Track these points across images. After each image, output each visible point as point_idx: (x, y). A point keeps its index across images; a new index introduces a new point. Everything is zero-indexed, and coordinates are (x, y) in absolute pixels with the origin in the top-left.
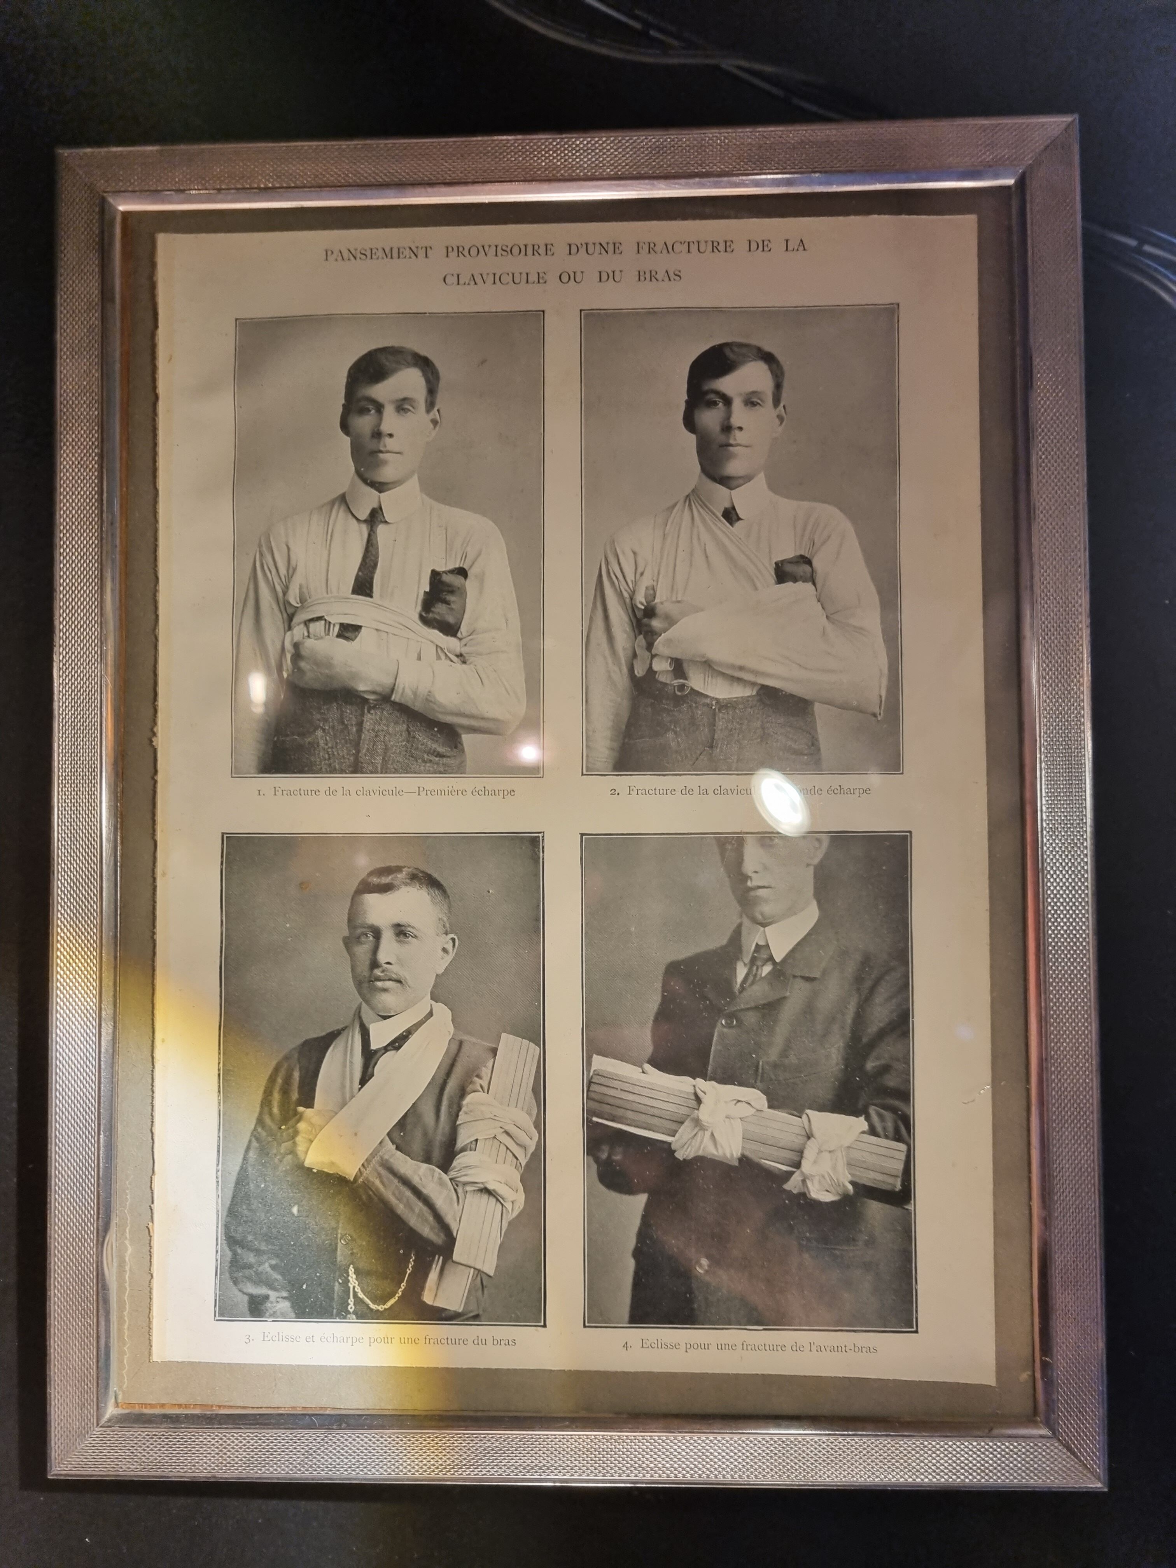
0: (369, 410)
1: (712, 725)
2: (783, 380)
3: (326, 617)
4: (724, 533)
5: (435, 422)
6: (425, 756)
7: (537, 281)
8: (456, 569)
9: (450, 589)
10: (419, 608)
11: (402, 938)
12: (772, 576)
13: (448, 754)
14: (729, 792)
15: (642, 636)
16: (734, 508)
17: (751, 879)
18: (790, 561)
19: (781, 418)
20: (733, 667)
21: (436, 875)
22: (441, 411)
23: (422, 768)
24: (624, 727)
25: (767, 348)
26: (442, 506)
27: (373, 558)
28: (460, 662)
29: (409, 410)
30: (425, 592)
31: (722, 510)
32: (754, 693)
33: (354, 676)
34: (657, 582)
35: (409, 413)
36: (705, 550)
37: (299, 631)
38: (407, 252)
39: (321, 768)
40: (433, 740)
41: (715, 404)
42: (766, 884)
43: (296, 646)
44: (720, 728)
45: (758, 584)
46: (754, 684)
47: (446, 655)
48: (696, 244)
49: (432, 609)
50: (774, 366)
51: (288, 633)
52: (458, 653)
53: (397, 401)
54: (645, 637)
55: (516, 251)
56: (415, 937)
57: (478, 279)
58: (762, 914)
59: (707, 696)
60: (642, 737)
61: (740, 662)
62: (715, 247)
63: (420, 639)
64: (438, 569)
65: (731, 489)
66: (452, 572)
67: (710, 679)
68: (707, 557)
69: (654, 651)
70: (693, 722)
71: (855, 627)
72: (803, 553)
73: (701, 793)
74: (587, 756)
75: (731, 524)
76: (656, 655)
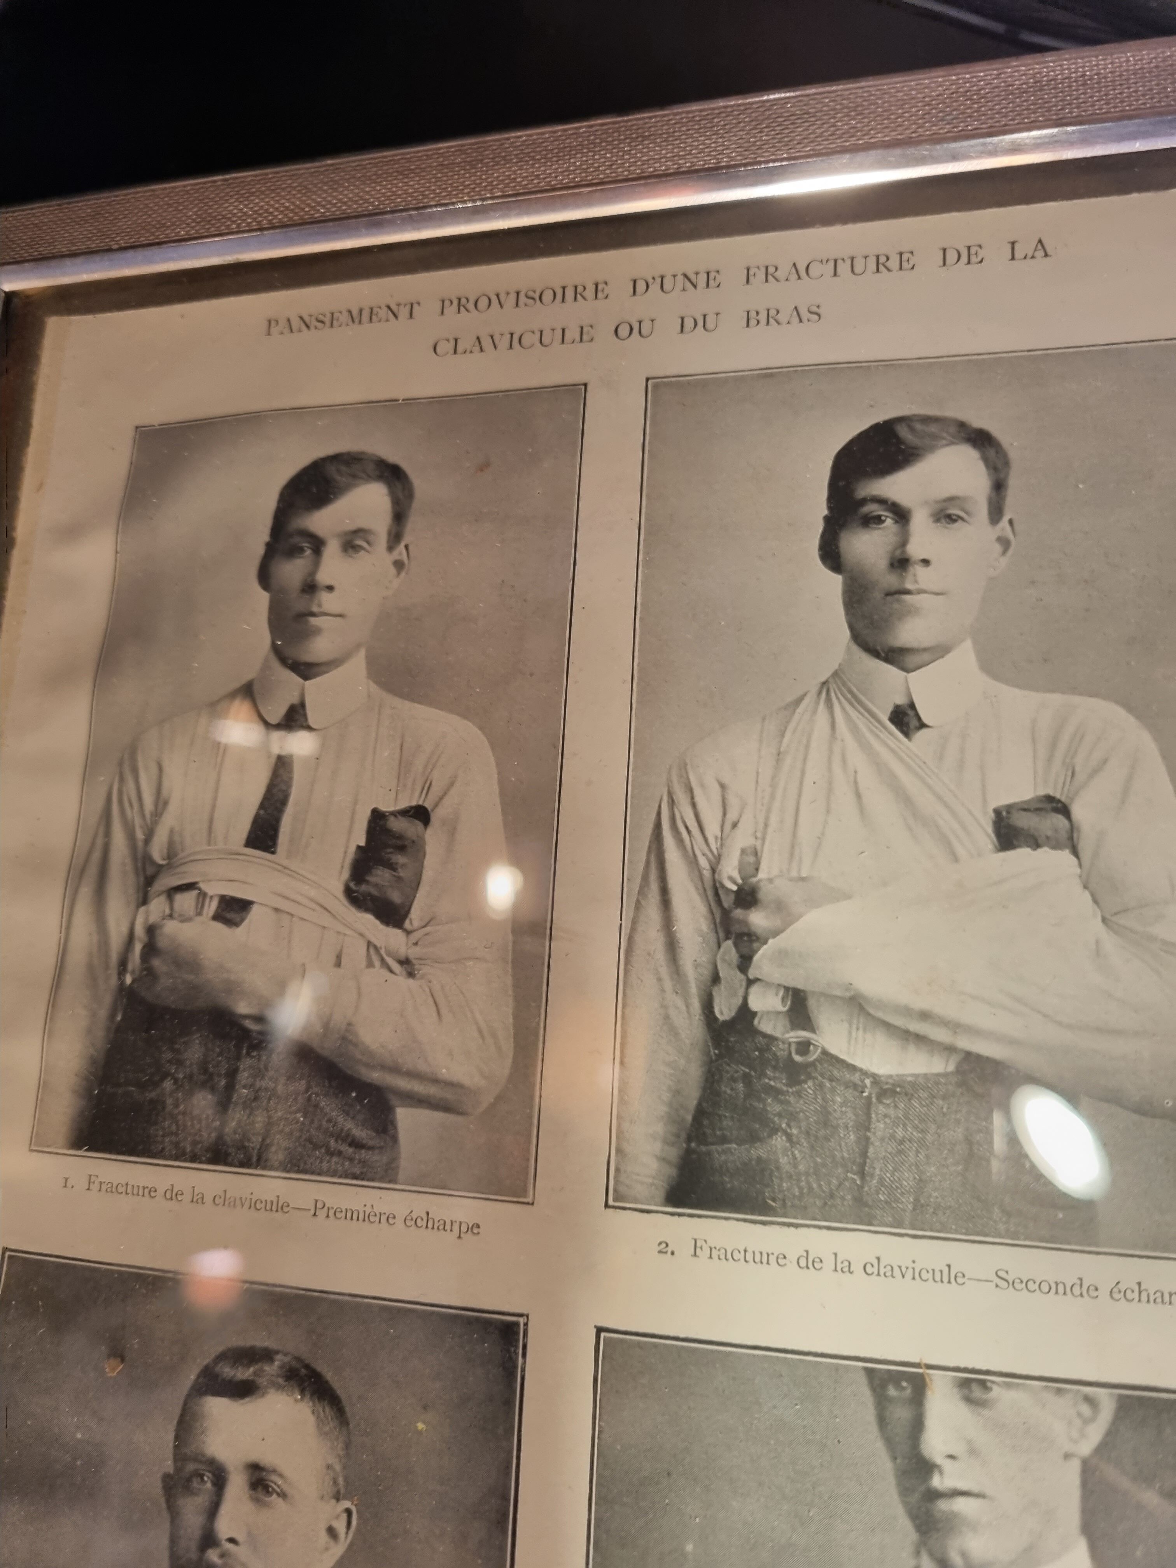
0: (301, 550)
1: (864, 1126)
2: (1007, 474)
3: (201, 885)
4: (893, 751)
5: (399, 565)
6: (332, 1143)
7: (578, 339)
8: (412, 808)
9: (399, 843)
10: (346, 875)
11: (260, 1494)
12: (988, 836)
13: (371, 1143)
14: (897, 1272)
15: (729, 943)
16: (912, 706)
17: (941, 1472)
18: (1025, 808)
19: (1005, 543)
20: (907, 1011)
21: (329, 1375)
22: (411, 548)
23: (325, 1165)
24: (689, 1118)
25: (977, 422)
26: (397, 702)
27: (284, 788)
28: (404, 973)
29: (361, 548)
30: (359, 847)
31: (890, 709)
32: (951, 1068)
33: (232, 987)
34: (764, 839)
35: (362, 553)
36: (856, 782)
37: (157, 906)
38: (383, 313)
39: (163, 1149)
40: (348, 1114)
41: (879, 520)
42: (975, 1489)
43: (151, 930)
44: (879, 1134)
45: (961, 852)
46: (950, 1049)
47: (383, 960)
48: (849, 262)
49: (368, 878)
50: (992, 453)
51: (142, 909)
52: (403, 958)
53: (346, 534)
54: (736, 945)
55: (548, 296)
56: (283, 1495)
57: (487, 343)
58: (964, 1555)
59: (853, 1068)
60: (724, 1140)
61: (920, 1003)
62: (881, 264)
63: (341, 929)
64: (383, 808)
65: (907, 670)
66: (405, 813)
67: (861, 1032)
68: (858, 796)
69: (752, 973)
70: (825, 1119)
71: (1165, 942)
72: (1051, 792)
73: (839, 1268)
74: (617, 1170)
75: (907, 734)
76: (757, 980)
